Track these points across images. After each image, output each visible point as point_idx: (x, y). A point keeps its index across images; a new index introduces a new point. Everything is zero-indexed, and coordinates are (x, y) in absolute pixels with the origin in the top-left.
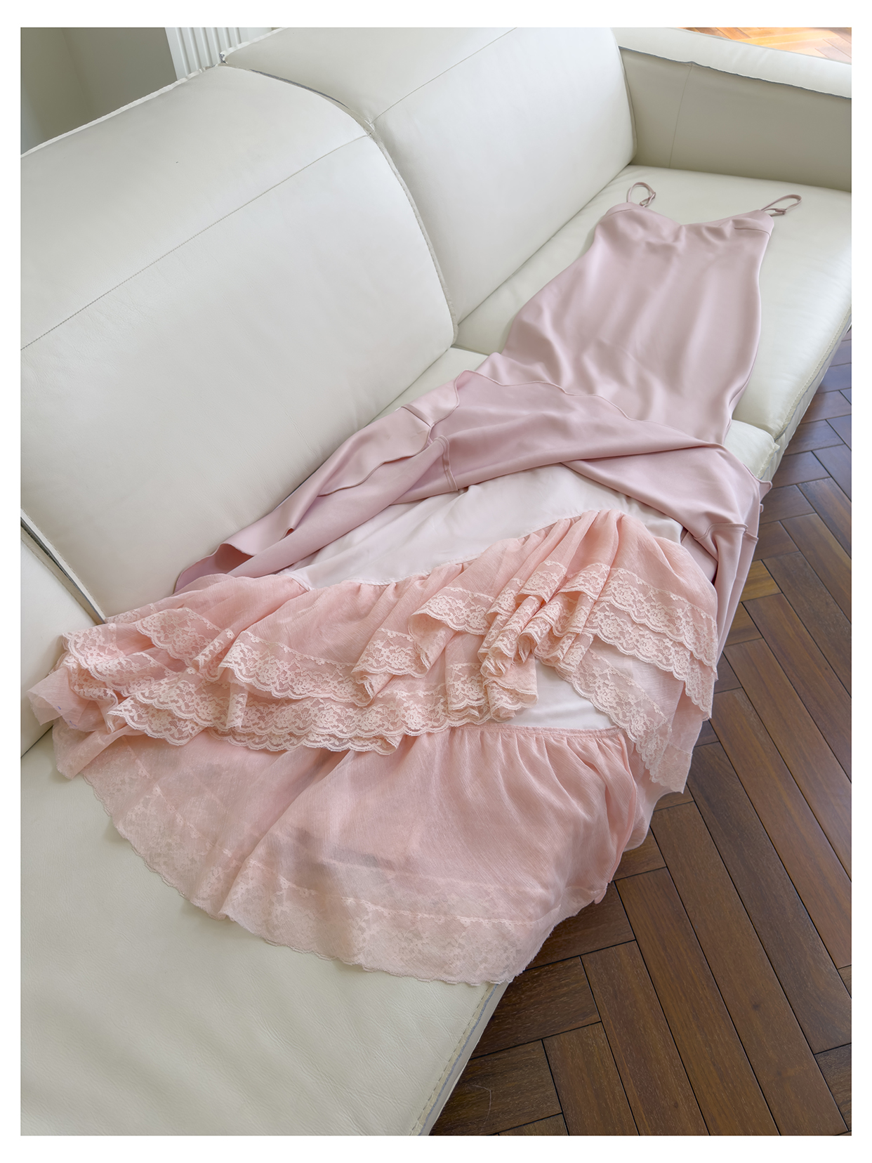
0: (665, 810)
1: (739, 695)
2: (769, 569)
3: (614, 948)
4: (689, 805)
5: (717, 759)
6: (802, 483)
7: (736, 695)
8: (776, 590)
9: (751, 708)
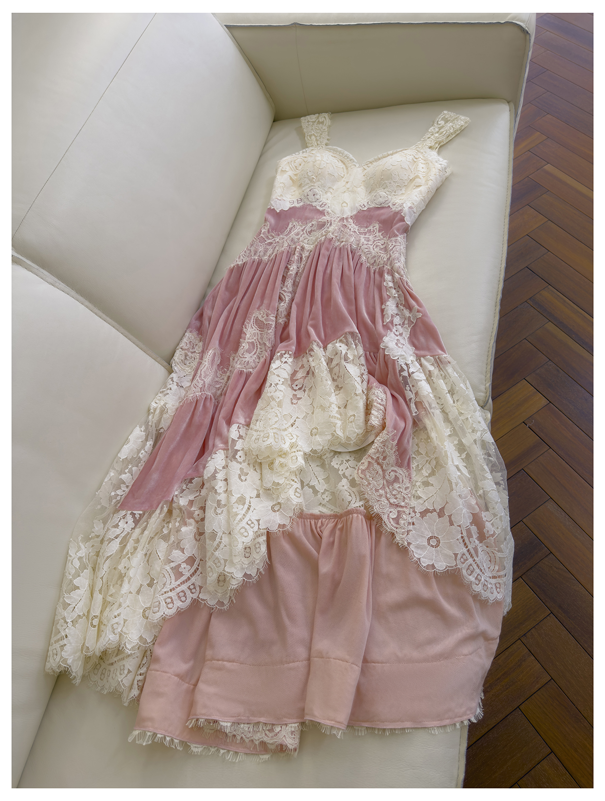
0: (533, 629)
1: (550, 505)
2: (533, 384)
3: (539, 766)
4: (548, 617)
5: (555, 569)
6: (530, 299)
7: (548, 507)
8: (544, 402)
9: (563, 513)
